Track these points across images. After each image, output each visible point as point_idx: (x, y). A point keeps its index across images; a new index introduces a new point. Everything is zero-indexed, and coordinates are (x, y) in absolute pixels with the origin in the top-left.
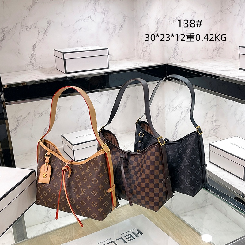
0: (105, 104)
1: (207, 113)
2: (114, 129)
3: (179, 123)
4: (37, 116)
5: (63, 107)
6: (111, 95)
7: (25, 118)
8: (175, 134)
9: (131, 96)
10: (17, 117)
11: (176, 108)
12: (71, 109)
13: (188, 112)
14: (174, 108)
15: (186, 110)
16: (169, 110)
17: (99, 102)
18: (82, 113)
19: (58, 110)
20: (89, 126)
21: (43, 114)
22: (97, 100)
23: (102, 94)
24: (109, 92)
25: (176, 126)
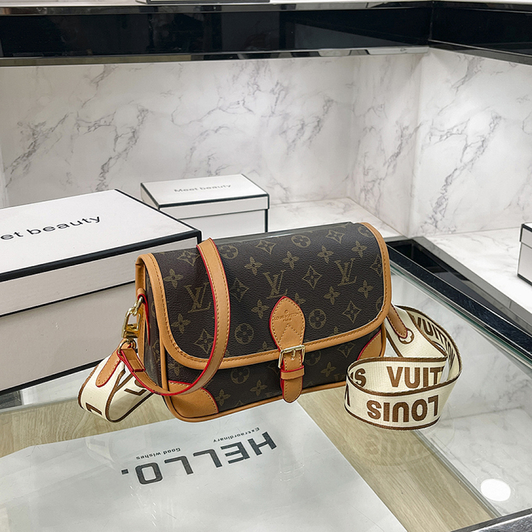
0: (265, 117)
2: (285, 186)
3: (454, 178)
4: (83, 129)
5: (152, 112)
6: (283, 93)
7: (52, 130)
8: (441, 208)
9: (336, 102)
10: (32, 126)
11: (449, 134)
12: (173, 121)
13: (482, 149)
14: (445, 132)
15: (477, 142)
16: (430, 138)
17: (250, 110)
18: (201, 134)
19: (140, 118)
20: (218, 172)
21: (99, 126)
22: (244, 104)
23: (258, 89)
24: (276, 86)
25: (444, 185)
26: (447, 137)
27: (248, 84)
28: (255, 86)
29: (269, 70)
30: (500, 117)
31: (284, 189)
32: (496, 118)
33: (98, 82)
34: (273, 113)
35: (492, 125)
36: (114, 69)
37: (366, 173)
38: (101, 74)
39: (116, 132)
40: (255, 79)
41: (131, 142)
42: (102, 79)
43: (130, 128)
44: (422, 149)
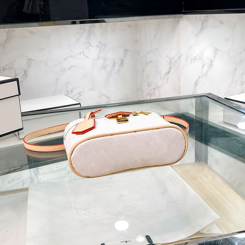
0: (95, 60)
1: (236, 70)
3: (199, 81)
5: (34, 60)
6: (103, 47)
9: (130, 51)
11: (195, 59)
12: (46, 65)
13: (211, 66)
14: (193, 58)
15: (208, 63)
16: (186, 62)
17: (87, 57)
18: (62, 71)
19: (28, 64)
20: (72, 91)
21: (6, 69)
22: (83, 54)
23: (90, 45)
24: (99, 43)
25: (195, 86)
26: (194, 61)
27: (85, 43)
28: (89, 44)
29: (95, 35)
30: (218, 49)
31: (107, 97)
32: (216, 50)
33: (3, 45)
34: (99, 58)
35: (215, 54)
36: (12, 38)
37: (149, 86)
38: (5, 41)
39: (15, 72)
40: (88, 40)
41: (24, 78)
42: (6, 44)
43: (23, 69)
44: (183, 68)
